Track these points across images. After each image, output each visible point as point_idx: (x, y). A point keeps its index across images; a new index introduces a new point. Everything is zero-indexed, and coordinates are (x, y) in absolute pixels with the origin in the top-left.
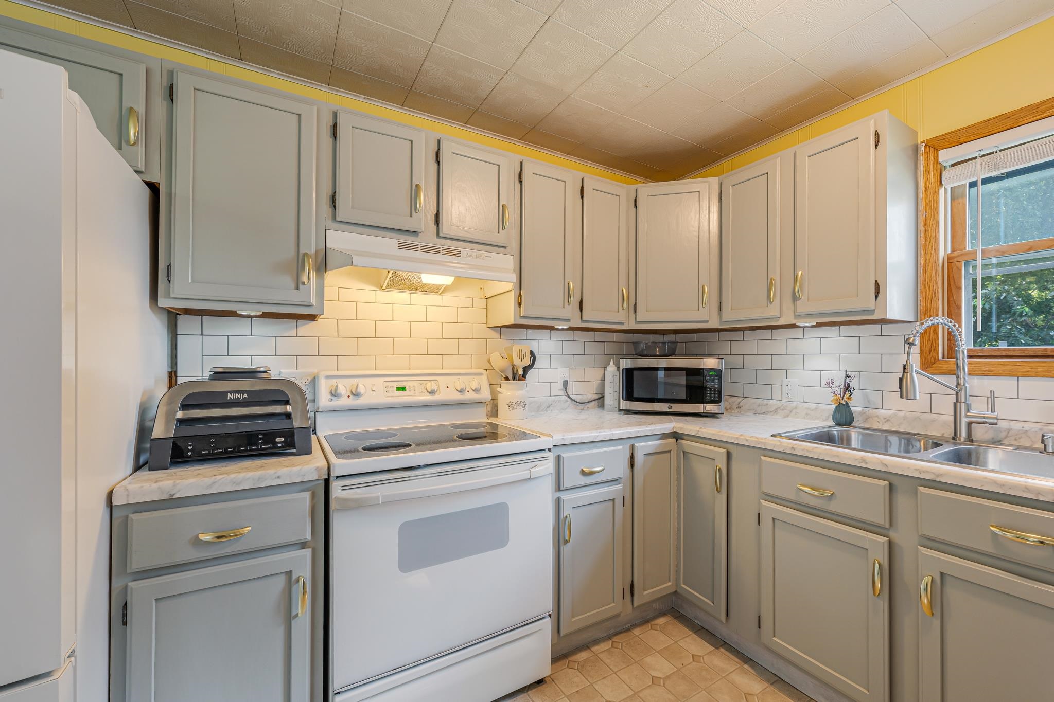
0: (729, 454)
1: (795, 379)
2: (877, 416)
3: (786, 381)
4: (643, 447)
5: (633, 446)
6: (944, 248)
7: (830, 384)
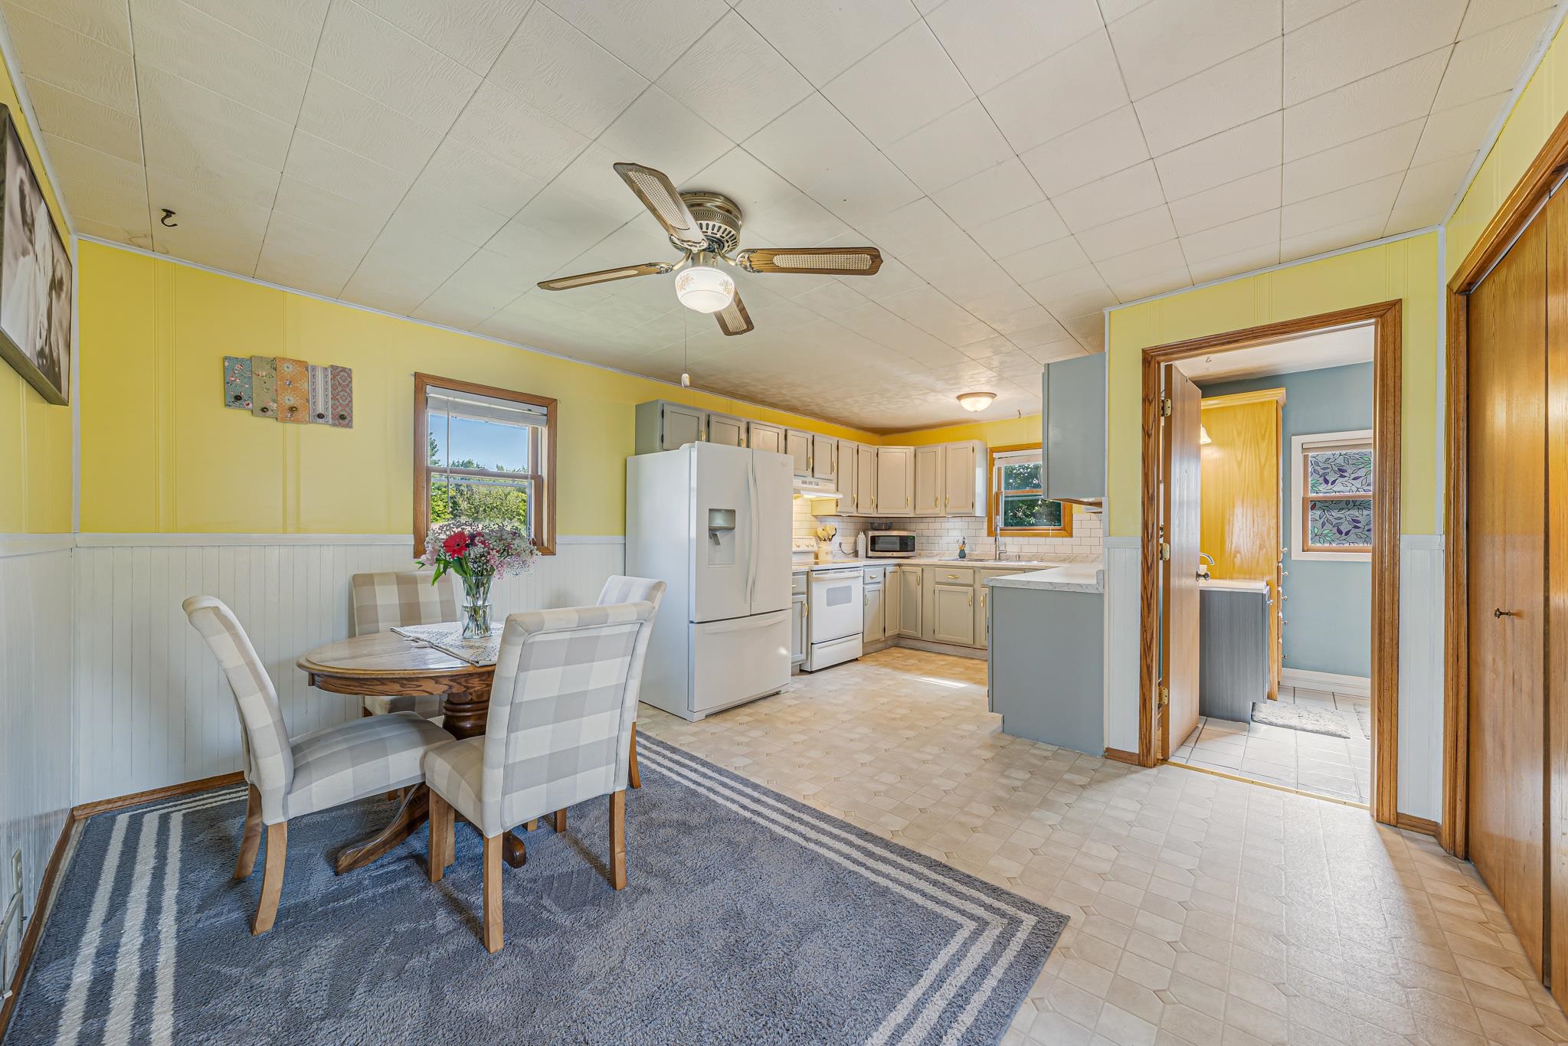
0: (923, 570)
1: (944, 540)
2: (972, 552)
3: (941, 542)
4: (889, 569)
5: (885, 569)
6: (995, 489)
7: (958, 542)
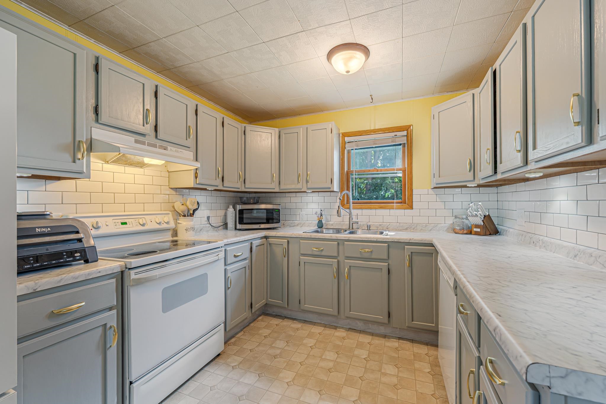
0: (288, 242)
1: (304, 212)
2: (329, 224)
3: (301, 213)
4: (256, 243)
5: (251, 243)
6: (346, 169)
7: (316, 213)
